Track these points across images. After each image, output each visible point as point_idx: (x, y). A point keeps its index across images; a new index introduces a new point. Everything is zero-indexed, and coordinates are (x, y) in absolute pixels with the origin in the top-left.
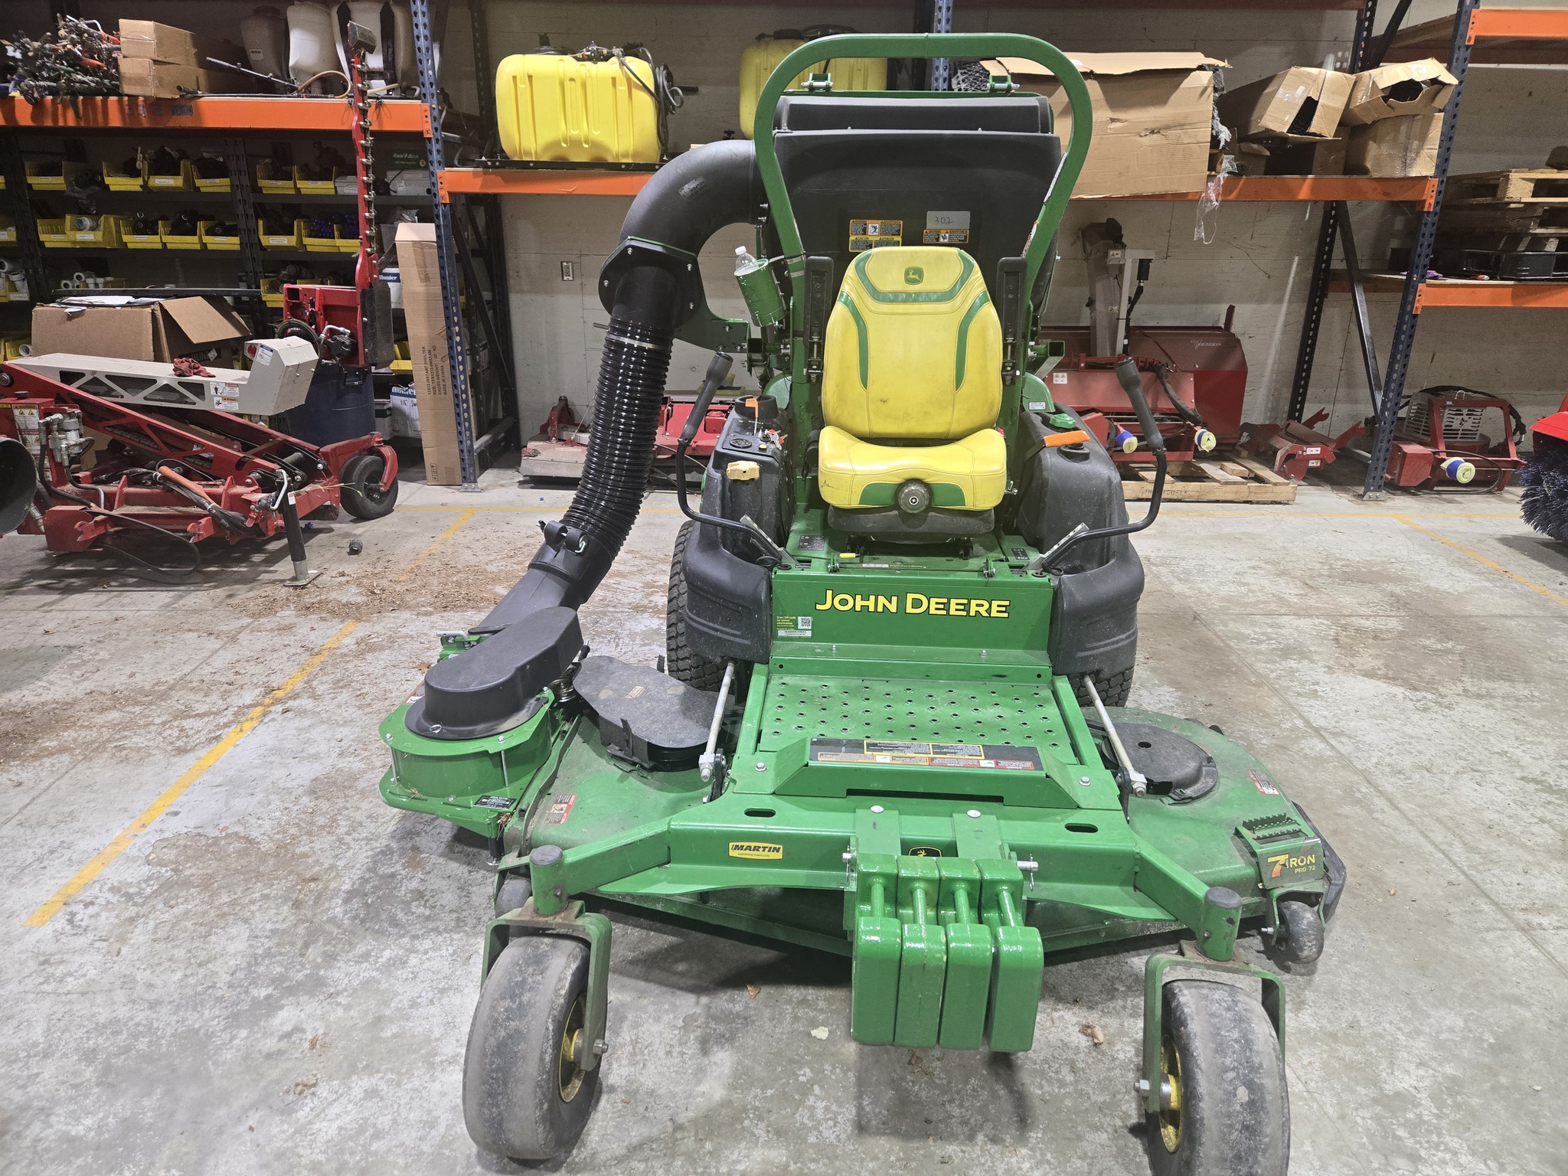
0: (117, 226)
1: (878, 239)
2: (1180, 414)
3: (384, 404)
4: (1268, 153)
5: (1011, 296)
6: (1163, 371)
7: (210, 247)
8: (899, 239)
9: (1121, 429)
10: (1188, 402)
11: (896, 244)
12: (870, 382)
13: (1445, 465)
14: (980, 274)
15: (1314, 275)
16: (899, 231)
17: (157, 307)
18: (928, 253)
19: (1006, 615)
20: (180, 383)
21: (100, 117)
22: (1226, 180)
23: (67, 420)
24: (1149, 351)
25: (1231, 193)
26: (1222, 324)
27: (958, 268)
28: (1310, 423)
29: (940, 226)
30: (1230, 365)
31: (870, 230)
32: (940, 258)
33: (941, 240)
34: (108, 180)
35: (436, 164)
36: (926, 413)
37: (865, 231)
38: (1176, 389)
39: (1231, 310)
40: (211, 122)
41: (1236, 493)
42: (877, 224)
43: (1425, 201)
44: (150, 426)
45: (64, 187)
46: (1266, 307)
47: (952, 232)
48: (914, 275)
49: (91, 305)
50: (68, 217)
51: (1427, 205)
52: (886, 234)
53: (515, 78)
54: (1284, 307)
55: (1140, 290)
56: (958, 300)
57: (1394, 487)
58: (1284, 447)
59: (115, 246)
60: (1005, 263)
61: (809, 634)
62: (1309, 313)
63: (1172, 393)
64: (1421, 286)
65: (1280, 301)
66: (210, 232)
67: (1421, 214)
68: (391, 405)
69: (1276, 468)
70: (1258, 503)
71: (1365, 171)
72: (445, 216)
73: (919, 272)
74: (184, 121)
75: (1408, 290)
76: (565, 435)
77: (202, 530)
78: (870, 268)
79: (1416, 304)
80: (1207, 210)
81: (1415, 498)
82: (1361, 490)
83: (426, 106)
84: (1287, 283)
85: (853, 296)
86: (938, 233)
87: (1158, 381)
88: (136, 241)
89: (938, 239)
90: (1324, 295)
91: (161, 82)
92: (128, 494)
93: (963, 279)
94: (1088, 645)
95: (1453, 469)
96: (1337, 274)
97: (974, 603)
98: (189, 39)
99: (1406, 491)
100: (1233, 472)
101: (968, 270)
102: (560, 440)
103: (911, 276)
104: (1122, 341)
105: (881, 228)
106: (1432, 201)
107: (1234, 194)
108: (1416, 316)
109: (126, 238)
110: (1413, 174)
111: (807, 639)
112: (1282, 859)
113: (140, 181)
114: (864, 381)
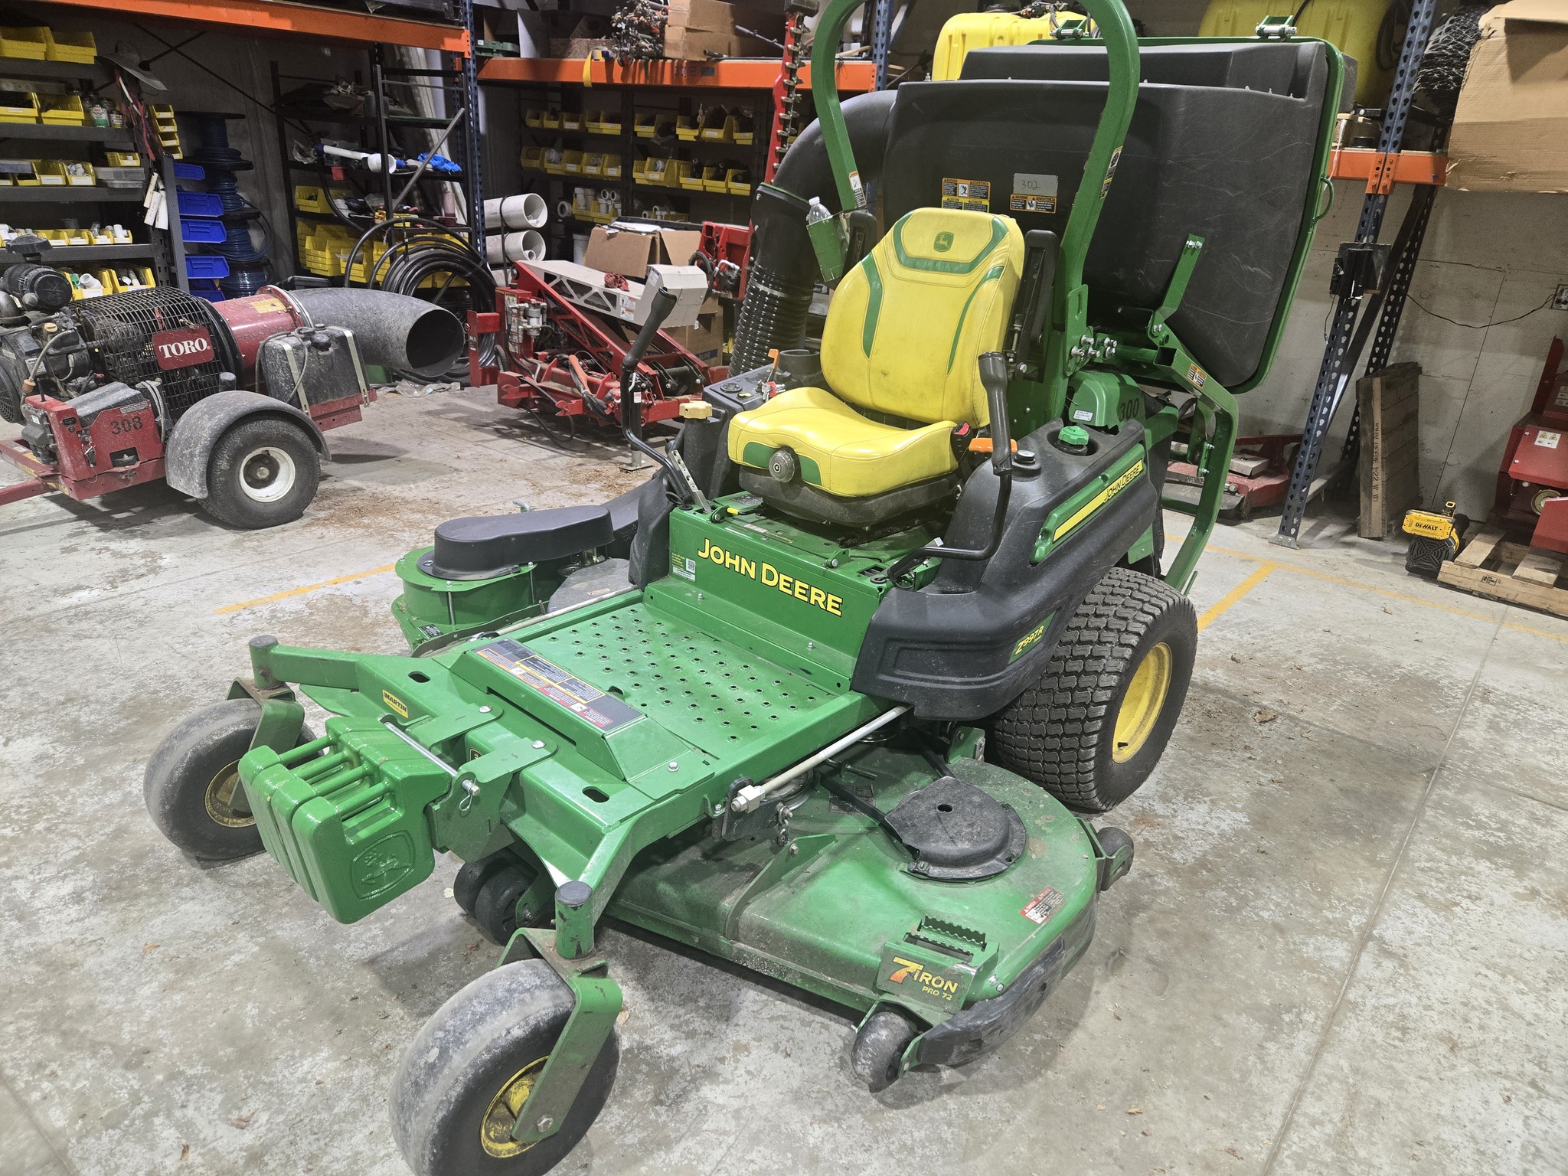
0: (679, 168)
1: (967, 201)
7: (733, 192)
8: (986, 202)
11: (983, 209)
12: (873, 350)
14: (1006, 247)
16: (986, 194)
17: (657, 236)
19: (839, 613)
20: (605, 293)
21: (659, 78)
23: (532, 309)
29: (1026, 191)
31: (961, 191)
32: (973, 224)
33: (1028, 208)
34: (679, 131)
36: (922, 395)
37: (955, 190)
40: (725, 82)
42: (967, 184)
44: (584, 324)
45: (652, 135)
47: (1038, 199)
48: (944, 241)
49: (625, 230)
50: (649, 159)
52: (975, 197)
53: (950, 37)
56: (976, 273)
59: (675, 186)
61: (693, 578)
66: (735, 179)
73: (950, 238)
74: (707, 81)
77: (572, 408)
78: (906, 230)
83: (875, 66)
85: (878, 258)
86: (1024, 198)
88: (690, 183)
89: (1024, 207)
91: (691, 47)
92: (554, 373)
93: (987, 251)
94: (898, 672)
97: (814, 590)
98: (728, 11)
101: (996, 240)
103: (941, 242)
105: (971, 189)
109: (682, 180)
111: (690, 582)
112: (914, 967)
113: (696, 133)
114: (867, 349)
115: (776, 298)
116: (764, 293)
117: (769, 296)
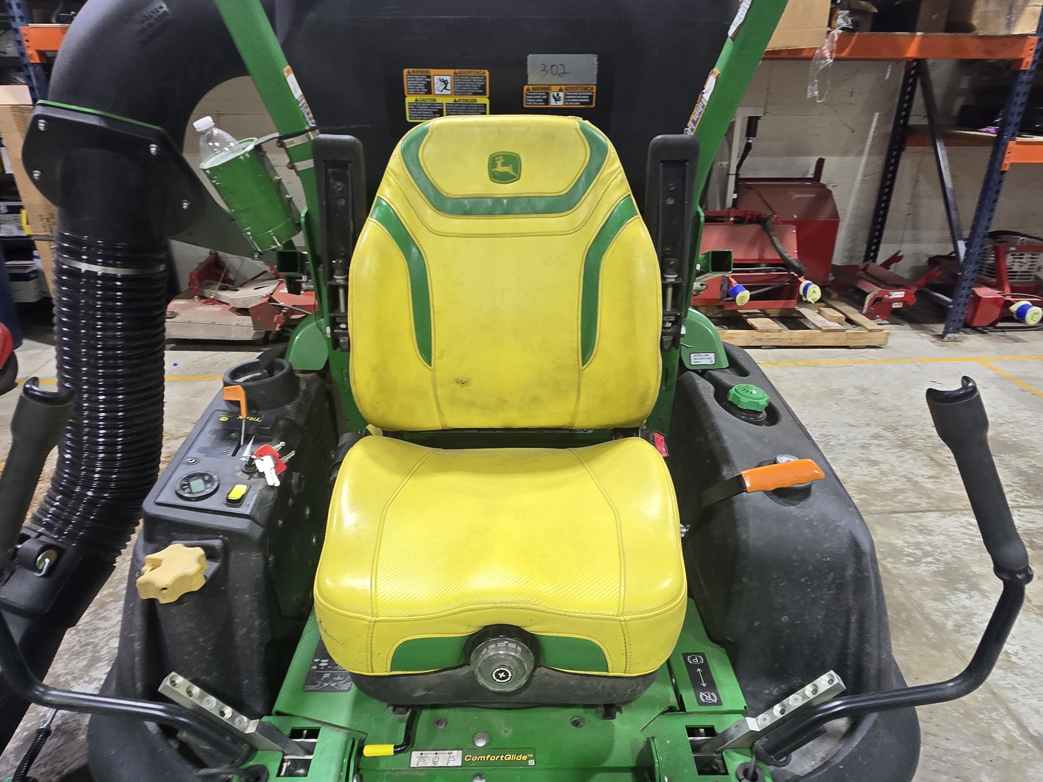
1: (451, 100)
2: (785, 264)
3: (26, 267)
4: (876, 10)
5: (670, 202)
6: (769, 224)
8: (484, 100)
9: (732, 280)
10: (792, 254)
11: (480, 110)
12: (435, 353)
13: (1014, 308)
14: (618, 164)
15: (895, 129)
16: (483, 87)
18: (528, 126)
22: (840, 36)
24: (753, 205)
25: (843, 51)
26: (811, 175)
27: (581, 156)
28: (886, 265)
29: (549, 80)
30: (824, 216)
31: (438, 86)
32: (549, 136)
33: (553, 103)
35: (18, 20)
37: (429, 88)
38: (782, 242)
39: (820, 163)
41: (836, 339)
42: (448, 75)
43: (1022, 59)
46: (850, 159)
47: (569, 89)
48: (506, 166)
51: (1024, 63)
52: (463, 94)
54: (864, 159)
55: (748, 147)
56: (582, 211)
57: (969, 326)
58: (873, 292)
60: (663, 145)
62: (887, 164)
63: (779, 246)
64: (1011, 144)
65: (860, 153)
67: (1018, 73)
68: (34, 268)
69: (865, 311)
70: (855, 348)
71: (969, 28)
72: (37, 77)
73: (513, 161)
75: (998, 146)
76: (207, 292)
78: (427, 153)
79: (1006, 162)
80: (822, 67)
81: (985, 336)
82: (940, 328)
84: (867, 138)
85: (399, 207)
86: (547, 90)
87: (765, 235)
89: (547, 101)
90: (901, 149)
93: (591, 173)
95: (1022, 312)
96: (915, 129)
99: (980, 330)
100: (831, 319)
101: (598, 153)
102: (202, 297)
103: (500, 169)
104: (732, 196)
105: (455, 83)
106: (1030, 59)
107: (848, 50)
108: (1003, 172)
110: (1017, 31)
114: (425, 349)
115: (114, 278)
116: (91, 275)
117: (101, 278)
